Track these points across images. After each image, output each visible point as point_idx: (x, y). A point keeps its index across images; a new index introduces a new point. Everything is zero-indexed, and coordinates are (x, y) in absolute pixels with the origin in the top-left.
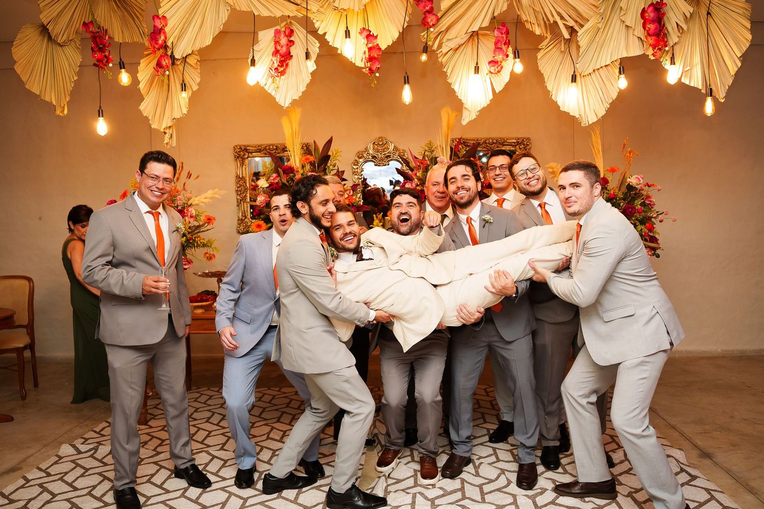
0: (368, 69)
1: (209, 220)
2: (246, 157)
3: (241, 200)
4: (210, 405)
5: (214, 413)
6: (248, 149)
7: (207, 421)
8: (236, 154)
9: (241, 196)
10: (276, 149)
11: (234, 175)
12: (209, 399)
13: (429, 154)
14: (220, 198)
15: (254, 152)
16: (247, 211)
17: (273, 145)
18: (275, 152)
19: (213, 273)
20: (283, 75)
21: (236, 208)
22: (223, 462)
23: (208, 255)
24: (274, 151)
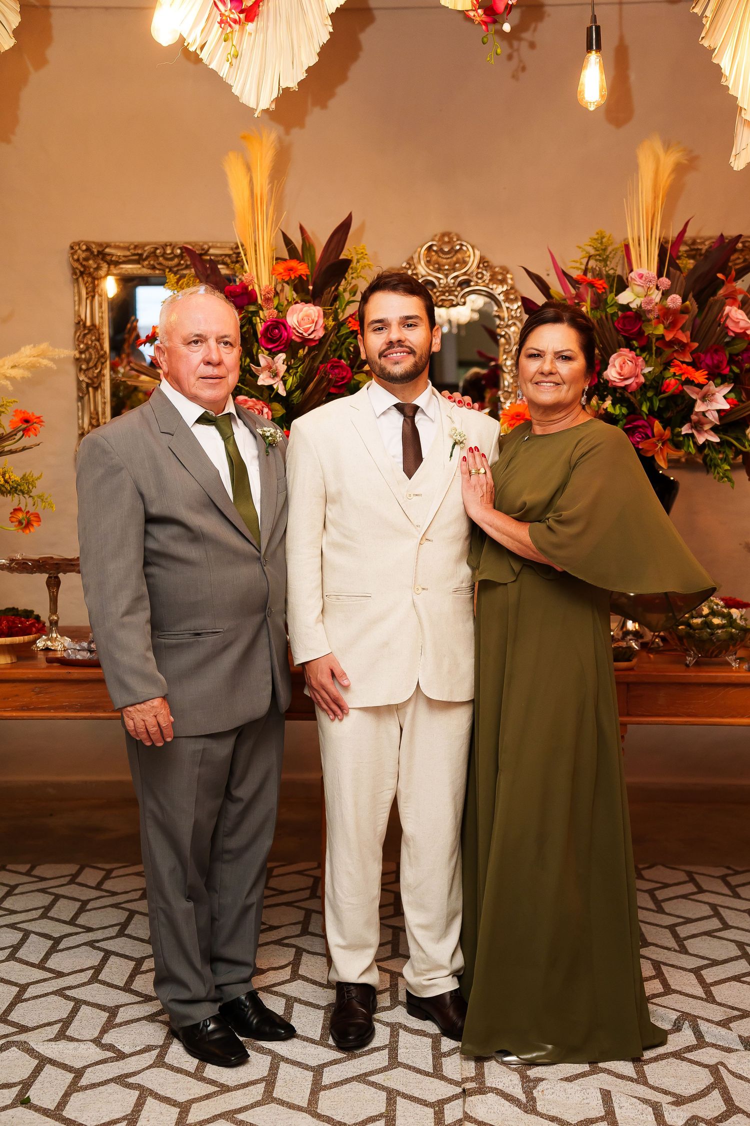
0: (480, 11)
1: (28, 423)
2: (102, 273)
3: (88, 385)
4: (12, 912)
5: (27, 934)
6: (109, 255)
7: (12, 957)
8: (76, 265)
9: (90, 374)
10: (181, 256)
11: (71, 320)
12: (8, 894)
13: (599, 264)
14: (55, 367)
15: (124, 263)
16: (104, 413)
17: (173, 246)
18: (179, 264)
19: (38, 561)
20: (252, 20)
21: (74, 404)
22: (70, 1076)
23: (20, 516)
24: (176, 261)
